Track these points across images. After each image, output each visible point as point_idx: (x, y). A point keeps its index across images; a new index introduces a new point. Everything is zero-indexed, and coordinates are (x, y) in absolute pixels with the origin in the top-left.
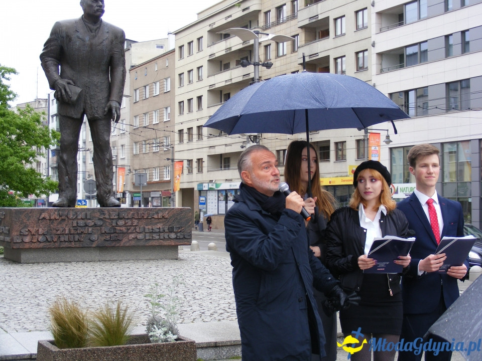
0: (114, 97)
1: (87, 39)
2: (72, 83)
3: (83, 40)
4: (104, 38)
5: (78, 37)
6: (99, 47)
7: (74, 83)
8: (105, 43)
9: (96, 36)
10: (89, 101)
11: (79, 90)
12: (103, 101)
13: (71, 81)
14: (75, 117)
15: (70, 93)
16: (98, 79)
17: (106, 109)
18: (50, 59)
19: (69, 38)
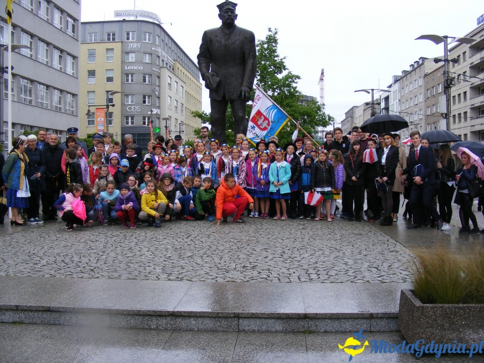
0: (245, 83)
1: (223, 41)
2: (215, 75)
3: (220, 42)
4: (236, 39)
5: (217, 40)
6: (232, 46)
7: (217, 74)
8: (237, 43)
9: (229, 38)
10: (227, 88)
11: (218, 79)
12: (238, 87)
13: (214, 73)
14: (218, 99)
15: (212, 82)
16: (234, 70)
17: (239, 93)
18: (202, 58)
19: (211, 41)
